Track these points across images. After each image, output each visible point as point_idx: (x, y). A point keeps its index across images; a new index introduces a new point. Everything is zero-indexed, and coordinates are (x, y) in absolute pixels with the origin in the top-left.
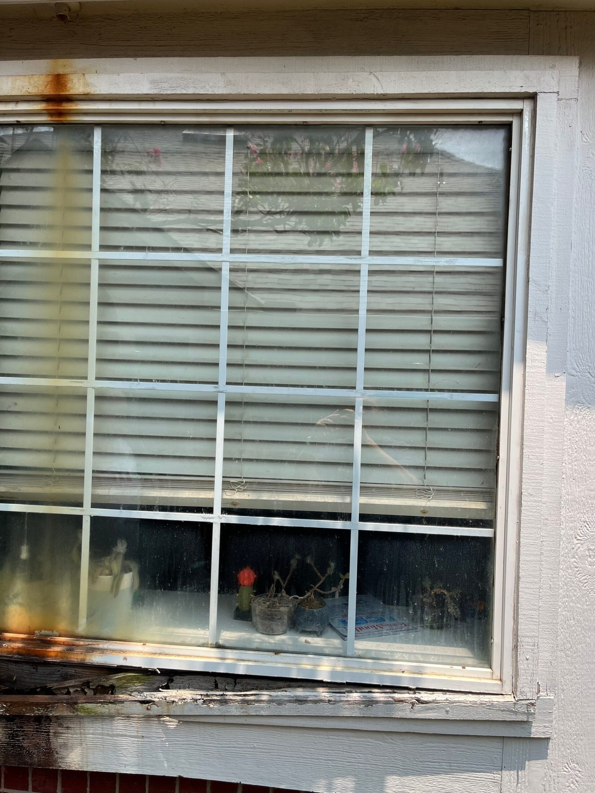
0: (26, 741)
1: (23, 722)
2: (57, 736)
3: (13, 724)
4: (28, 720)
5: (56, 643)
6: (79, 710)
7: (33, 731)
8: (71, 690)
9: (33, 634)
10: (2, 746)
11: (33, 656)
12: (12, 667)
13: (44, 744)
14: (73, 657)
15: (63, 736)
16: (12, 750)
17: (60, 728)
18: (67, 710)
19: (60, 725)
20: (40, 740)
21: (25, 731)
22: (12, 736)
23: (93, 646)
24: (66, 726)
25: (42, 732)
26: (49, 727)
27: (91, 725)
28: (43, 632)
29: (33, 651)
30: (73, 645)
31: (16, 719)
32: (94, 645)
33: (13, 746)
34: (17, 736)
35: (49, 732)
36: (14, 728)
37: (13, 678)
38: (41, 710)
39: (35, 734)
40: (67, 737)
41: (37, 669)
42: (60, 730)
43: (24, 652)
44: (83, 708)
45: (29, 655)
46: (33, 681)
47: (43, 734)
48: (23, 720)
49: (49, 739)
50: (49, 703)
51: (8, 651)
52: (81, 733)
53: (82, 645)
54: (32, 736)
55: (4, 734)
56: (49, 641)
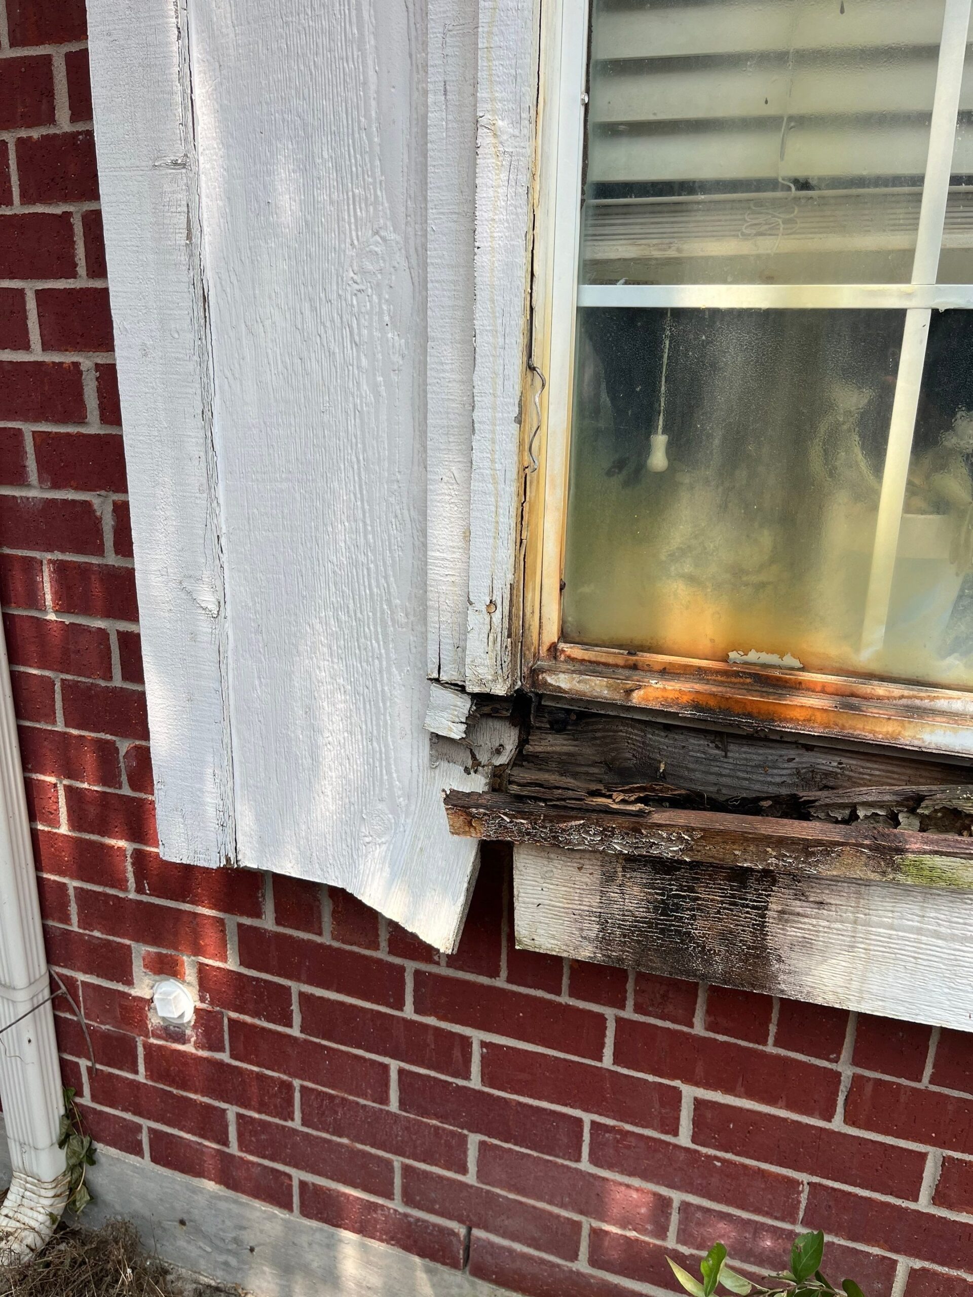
0: (699, 923)
1: (698, 879)
2: (787, 921)
3: (671, 880)
4: (710, 875)
5: (797, 687)
6: (904, 869)
7: (722, 902)
8: (861, 813)
9: (725, 659)
10: (636, 926)
11: (738, 715)
12: (658, 739)
13: (748, 937)
14: (860, 726)
15: (804, 923)
16: (659, 938)
17: (798, 903)
18: (866, 865)
19: (801, 896)
20: (737, 925)
21: (698, 898)
22: (665, 908)
23: (918, 702)
24: (818, 899)
25: (747, 906)
26: (767, 896)
27: (888, 905)
28: (753, 656)
29: (737, 701)
30: (853, 695)
31: (679, 869)
32: (921, 699)
33: (662, 931)
34: (678, 908)
35: (766, 908)
36: (671, 890)
37: (659, 768)
38: (791, 856)
39: (725, 908)
40: (814, 926)
41: (726, 751)
42: (797, 906)
43: (712, 703)
44: (918, 865)
45: (727, 711)
46: (712, 779)
47: (748, 913)
48: (696, 873)
49: (763, 925)
50: (819, 843)
51: (666, 699)
52: (855, 922)
53: (879, 698)
54: (719, 912)
55: (643, 900)
56: (778, 679)
